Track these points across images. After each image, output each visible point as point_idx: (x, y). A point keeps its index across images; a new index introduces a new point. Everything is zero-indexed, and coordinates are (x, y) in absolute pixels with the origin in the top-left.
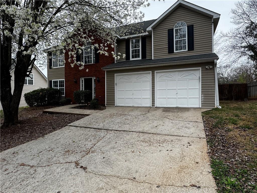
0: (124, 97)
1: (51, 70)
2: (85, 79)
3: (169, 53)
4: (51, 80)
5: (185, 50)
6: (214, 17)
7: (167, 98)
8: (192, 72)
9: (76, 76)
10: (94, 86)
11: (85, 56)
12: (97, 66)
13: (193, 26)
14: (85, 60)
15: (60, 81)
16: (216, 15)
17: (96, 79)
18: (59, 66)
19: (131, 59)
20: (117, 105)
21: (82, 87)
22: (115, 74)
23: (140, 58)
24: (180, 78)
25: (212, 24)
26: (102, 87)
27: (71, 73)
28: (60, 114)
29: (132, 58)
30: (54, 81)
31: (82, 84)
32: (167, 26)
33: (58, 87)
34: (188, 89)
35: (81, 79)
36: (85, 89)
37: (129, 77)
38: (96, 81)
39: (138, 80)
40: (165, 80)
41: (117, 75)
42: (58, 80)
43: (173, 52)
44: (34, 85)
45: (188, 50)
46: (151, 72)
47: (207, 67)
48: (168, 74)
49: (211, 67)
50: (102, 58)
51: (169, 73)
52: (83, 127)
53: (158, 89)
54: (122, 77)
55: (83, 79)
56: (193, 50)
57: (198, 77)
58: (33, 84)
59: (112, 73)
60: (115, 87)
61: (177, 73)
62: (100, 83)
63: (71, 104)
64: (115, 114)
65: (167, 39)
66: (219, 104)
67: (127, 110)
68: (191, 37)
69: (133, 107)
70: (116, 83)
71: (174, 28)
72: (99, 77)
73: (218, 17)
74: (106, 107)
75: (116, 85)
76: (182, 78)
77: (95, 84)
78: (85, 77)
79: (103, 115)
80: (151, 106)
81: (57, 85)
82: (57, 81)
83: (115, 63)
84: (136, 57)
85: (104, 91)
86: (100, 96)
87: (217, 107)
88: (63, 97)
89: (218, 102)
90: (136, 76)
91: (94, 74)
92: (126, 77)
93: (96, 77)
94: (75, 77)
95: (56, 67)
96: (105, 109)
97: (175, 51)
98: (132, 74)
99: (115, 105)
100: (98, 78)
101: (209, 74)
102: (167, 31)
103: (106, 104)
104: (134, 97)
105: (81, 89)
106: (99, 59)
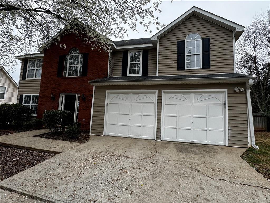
0: (116, 123)
1: (23, 82)
2: (66, 95)
3: (178, 70)
4: (22, 94)
5: (199, 68)
6: (237, 30)
7: (177, 129)
8: (213, 95)
9: (55, 91)
10: (78, 105)
11: (69, 67)
12: (84, 80)
13: (209, 39)
14: (69, 72)
15: (33, 96)
16: (239, 27)
17: (81, 97)
18: (35, 77)
19: (128, 75)
20: (107, 134)
21: (61, 107)
22: (107, 91)
23: (140, 75)
24: (197, 101)
25: (233, 39)
26: (89, 107)
27: (49, 87)
28: (9, 147)
29: (130, 74)
30: (25, 96)
31: (62, 102)
32: (177, 37)
33: (30, 104)
34: (208, 118)
35: (62, 95)
36: (65, 109)
37: (126, 95)
38: (80, 99)
39: (138, 101)
40: (176, 104)
41: (109, 93)
42: (32, 95)
43: (184, 69)
44: (5, 99)
45: (203, 68)
46: (157, 91)
47: (236, 89)
48: (180, 96)
49: (242, 89)
50: (92, 71)
51: (182, 94)
52: (25, 195)
53: (166, 114)
54: (115, 95)
55: (64, 96)
56: (210, 68)
57: (222, 102)
58: (3, 99)
59: (102, 89)
60: (105, 109)
61: (192, 95)
62: (86, 101)
63: (43, 128)
64: (102, 154)
65: (177, 53)
66: (255, 143)
67: (121, 145)
68: (207, 52)
69: (129, 138)
70: (107, 104)
71: (186, 41)
72: (85, 95)
73: (242, 29)
74: (89, 135)
75: (107, 106)
76: (199, 102)
77: (78, 102)
78: (66, 93)
79: (82, 155)
80: (155, 139)
81: (30, 101)
82: (30, 96)
83: (108, 77)
84: (134, 73)
85: (90, 113)
86: (84, 120)
87: (252, 146)
88: (34, 117)
89: (254, 139)
90: (136, 96)
91: (78, 90)
92: (122, 96)
93: (81, 94)
94: (53, 92)
95: (31, 78)
96: (88, 140)
97: (186, 68)
98: (130, 93)
99: (104, 135)
100: (83, 95)
101: (238, 99)
102: (177, 43)
103: (91, 132)
104: (132, 124)
105: (59, 109)
106: (88, 71)
